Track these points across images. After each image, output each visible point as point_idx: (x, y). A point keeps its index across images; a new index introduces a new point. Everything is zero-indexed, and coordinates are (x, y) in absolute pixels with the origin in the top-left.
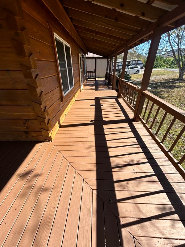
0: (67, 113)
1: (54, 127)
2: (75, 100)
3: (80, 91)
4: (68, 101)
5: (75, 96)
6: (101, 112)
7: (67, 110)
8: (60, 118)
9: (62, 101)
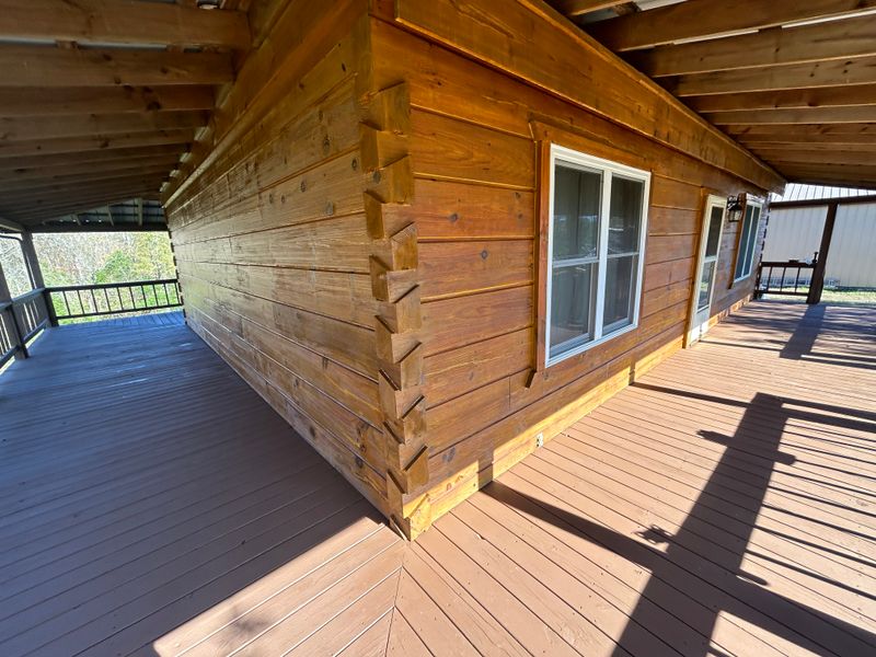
0: (554, 433)
1: (445, 484)
2: (632, 384)
3: (684, 347)
4: (576, 386)
5: (638, 365)
6: (756, 504)
7: (558, 421)
8: (497, 453)
9: (528, 385)
